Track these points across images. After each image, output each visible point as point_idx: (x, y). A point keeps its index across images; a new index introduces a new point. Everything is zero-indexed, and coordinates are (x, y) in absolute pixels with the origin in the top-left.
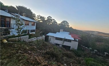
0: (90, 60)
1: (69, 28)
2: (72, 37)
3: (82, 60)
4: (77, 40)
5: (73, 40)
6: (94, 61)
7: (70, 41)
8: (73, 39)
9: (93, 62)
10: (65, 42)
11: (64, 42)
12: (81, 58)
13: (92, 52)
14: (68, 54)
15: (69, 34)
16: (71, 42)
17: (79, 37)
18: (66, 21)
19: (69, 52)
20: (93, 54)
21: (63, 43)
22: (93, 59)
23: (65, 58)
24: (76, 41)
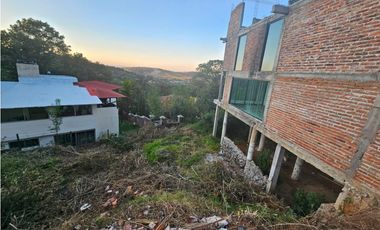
0: (156, 145)
1: (68, 56)
2: (92, 94)
3: (139, 156)
4: (113, 100)
5: (99, 106)
6: (163, 145)
7: (84, 110)
8: (97, 100)
9: (162, 148)
10: (65, 120)
11: (57, 124)
12: (132, 153)
13: (156, 125)
14: (89, 161)
15: (75, 84)
16: (90, 113)
17: (117, 90)
18: (45, 25)
19: (91, 153)
20: (158, 127)
21: (57, 129)
22: (160, 140)
23: (79, 181)
24: (111, 105)
